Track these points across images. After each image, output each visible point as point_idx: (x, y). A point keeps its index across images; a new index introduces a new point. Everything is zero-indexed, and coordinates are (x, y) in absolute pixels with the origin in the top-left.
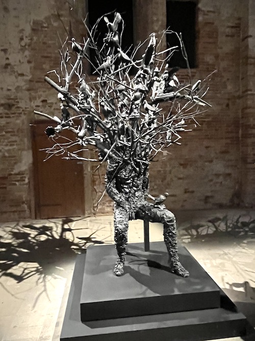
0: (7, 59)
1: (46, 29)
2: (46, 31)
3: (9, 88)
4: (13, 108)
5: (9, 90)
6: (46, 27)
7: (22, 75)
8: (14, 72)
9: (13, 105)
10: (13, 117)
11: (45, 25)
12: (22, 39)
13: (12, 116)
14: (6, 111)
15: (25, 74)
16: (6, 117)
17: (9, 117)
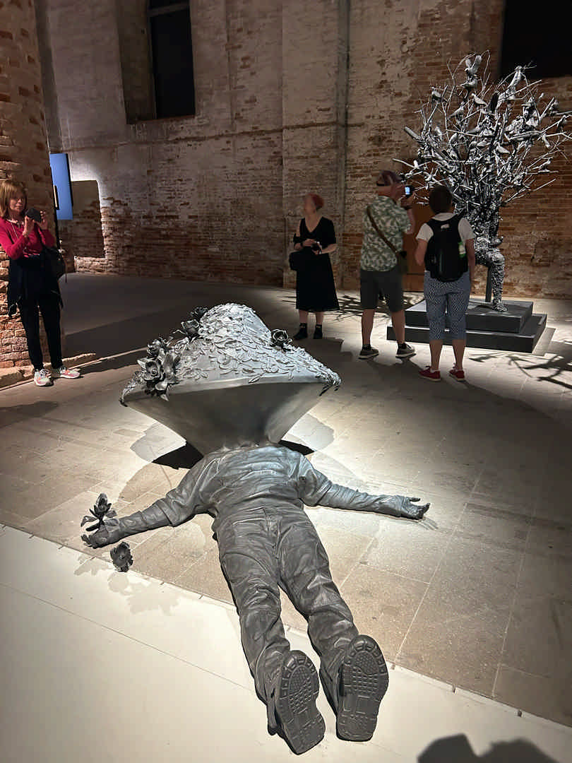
0: (384, 74)
1: (438, 22)
2: (437, 24)
3: (382, 115)
4: (384, 143)
5: (381, 118)
6: (438, 19)
7: (400, 94)
8: (389, 91)
9: (385, 138)
10: (383, 154)
11: (437, 16)
12: (404, 43)
13: (381, 153)
14: (375, 147)
15: (403, 92)
16: (374, 155)
17: (378, 155)
